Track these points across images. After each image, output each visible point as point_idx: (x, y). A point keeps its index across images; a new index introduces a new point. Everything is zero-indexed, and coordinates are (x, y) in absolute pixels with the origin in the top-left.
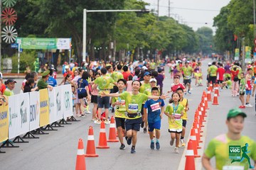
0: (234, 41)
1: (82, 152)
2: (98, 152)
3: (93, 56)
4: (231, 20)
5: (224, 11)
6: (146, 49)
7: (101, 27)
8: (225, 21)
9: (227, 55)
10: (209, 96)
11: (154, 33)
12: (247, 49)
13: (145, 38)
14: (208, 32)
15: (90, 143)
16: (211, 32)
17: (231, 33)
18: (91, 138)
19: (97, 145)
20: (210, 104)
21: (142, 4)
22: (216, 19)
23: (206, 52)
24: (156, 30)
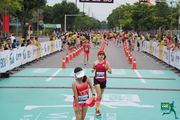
0: (113, 25)
1: (64, 61)
2: (69, 61)
3: (68, 30)
4: (112, 18)
5: (110, 15)
6: (85, 28)
7: (71, 21)
8: (110, 19)
9: (111, 29)
10: (105, 43)
11: (88, 23)
12: (118, 28)
13: (85, 24)
14: (105, 22)
15: (67, 58)
17: (112, 23)
18: (67, 56)
19: (69, 59)
20: (106, 45)
21: (84, 13)
22: (107, 18)
23: (104, 29)
24: (88, 21)
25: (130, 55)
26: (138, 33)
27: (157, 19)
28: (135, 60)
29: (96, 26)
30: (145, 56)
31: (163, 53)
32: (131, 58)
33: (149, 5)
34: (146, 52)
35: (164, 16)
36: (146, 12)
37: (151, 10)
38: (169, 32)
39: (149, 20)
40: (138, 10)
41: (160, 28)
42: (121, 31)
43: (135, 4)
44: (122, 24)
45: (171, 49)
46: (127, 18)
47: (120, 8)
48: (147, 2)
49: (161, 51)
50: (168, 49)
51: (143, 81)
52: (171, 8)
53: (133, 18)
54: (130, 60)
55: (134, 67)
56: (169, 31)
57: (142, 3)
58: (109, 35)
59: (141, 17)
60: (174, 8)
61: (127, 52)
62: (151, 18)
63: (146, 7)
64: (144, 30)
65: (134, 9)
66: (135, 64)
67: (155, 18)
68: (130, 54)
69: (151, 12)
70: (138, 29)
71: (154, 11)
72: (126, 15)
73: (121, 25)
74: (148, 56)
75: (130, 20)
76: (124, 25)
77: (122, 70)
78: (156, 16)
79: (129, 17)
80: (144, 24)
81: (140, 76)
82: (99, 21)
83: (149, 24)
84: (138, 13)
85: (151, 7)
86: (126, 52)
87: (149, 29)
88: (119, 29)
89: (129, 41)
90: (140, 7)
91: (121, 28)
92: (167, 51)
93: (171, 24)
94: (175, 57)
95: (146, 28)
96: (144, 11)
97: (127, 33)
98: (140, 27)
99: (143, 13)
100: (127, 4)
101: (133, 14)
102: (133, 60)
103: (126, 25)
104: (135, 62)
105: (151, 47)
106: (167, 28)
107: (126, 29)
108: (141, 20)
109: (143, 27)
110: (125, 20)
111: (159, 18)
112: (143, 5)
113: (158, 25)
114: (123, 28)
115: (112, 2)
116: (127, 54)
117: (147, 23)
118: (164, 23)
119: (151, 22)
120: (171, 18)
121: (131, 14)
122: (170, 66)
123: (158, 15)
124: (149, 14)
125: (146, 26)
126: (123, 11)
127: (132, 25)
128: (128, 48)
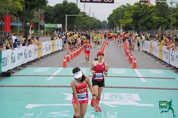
0: (113, 25)
1: (65, 60)
2: (70, 60)
3: (69, 30)
4: (113, 18)
5: (110, 15)
6: (86, 27)
7: (71, 20)
8: (111, 19)
9: (112, 29)
10: (106, 43)
11: (88, 22)
12: (118, 28)
13: (86, 24)
14: (105, 22)
15: (68, 57)
16: (106, 22)
17: (113, 22)
18: (68, 56)
20: (106, 45)
21: (85, 13)
22: (108, 18)
23: (105, 28)
24: (89, 21)
25: (130, 55)
26: (138, 33)
27: (157, 20)
28: (135, 60)
29: (97, 26)
30: (145, 55)
31: (163, 52)
32: (131, 57)
33: (150, 5)
34: (146, 52)
35: (164, 16)
36: (146, 12)
37: (151, 10)
38: (169, 32)
39: (149, 20)
40: (138, 10)
41: (160, 28)
42: (121, 30)
43: (135, 4)
44: (123, 23)
45: (171, 49)
46: (128, 18)
47: (120, 8)
48: (147, 2)
49: (161, 51)
50: (168, 49)
51: (143, 80)
52: (171, 8)
53: (133, 18)
54: (131, 60)
55: (135, 67)
56: (169, 30)
57: (142, 3)
58: (109, 35)
59: (141, 17)
60: (174, 9)
61: (128, 51)
62: (151, 18)
63: (146, 7)
64: (144, 30)
65: (134, 9)
66: (135, 64)
67: (155, 18)
68: (130, 53)
69: (152, 12)
70: (139, 29)
71: (154, 11)
72: (126, 15)
73: (121, 25)
74: (148, 56)
75: (130, 20)
76: (124, 25)
77: (123, 69)
78: (156, 16)
79: (130, 17)
80: (144, 24)
81: (140, 75)
82: (99, 21)
83: (149, 24)
84: (138, 13)
85: (151, 8)
86: (126, 51)
87: (149, 29)
88: (120, 29)
89: (130, 41)
90: (141, 7)
91: (121, 28)
92: (167, 51)
93: (171, 24)
94: (175, 57)
95: (146, 28)
96: (144, 12)
97: (127, 33)
98: (141, 27)
99: (144, 13)
100: (128, 4)
101: (133, 14)
102: (133, 59)
103: (126, 25)
104: (135, 61)
105: (151, 46)
106: (167, 28)
107: (127, 28)
108: (141, 20)
109: (144, 27)
110: (126, 20)
111: (160, 18)
112: (144, 5)
113: (159, 25)
114: (123, 28)
115: (113, 2)
116: (127, 54)
117: (147, 22)
118: (164, 23)
119: (151, 22)
120: (171, 18)
121: (131, 14)
122: (170, 66)
123: (158, 15)
124: (150, 13)
125: (146, 26)
126: (123, 11)
127: (132, 25)
128: (128, 48)
